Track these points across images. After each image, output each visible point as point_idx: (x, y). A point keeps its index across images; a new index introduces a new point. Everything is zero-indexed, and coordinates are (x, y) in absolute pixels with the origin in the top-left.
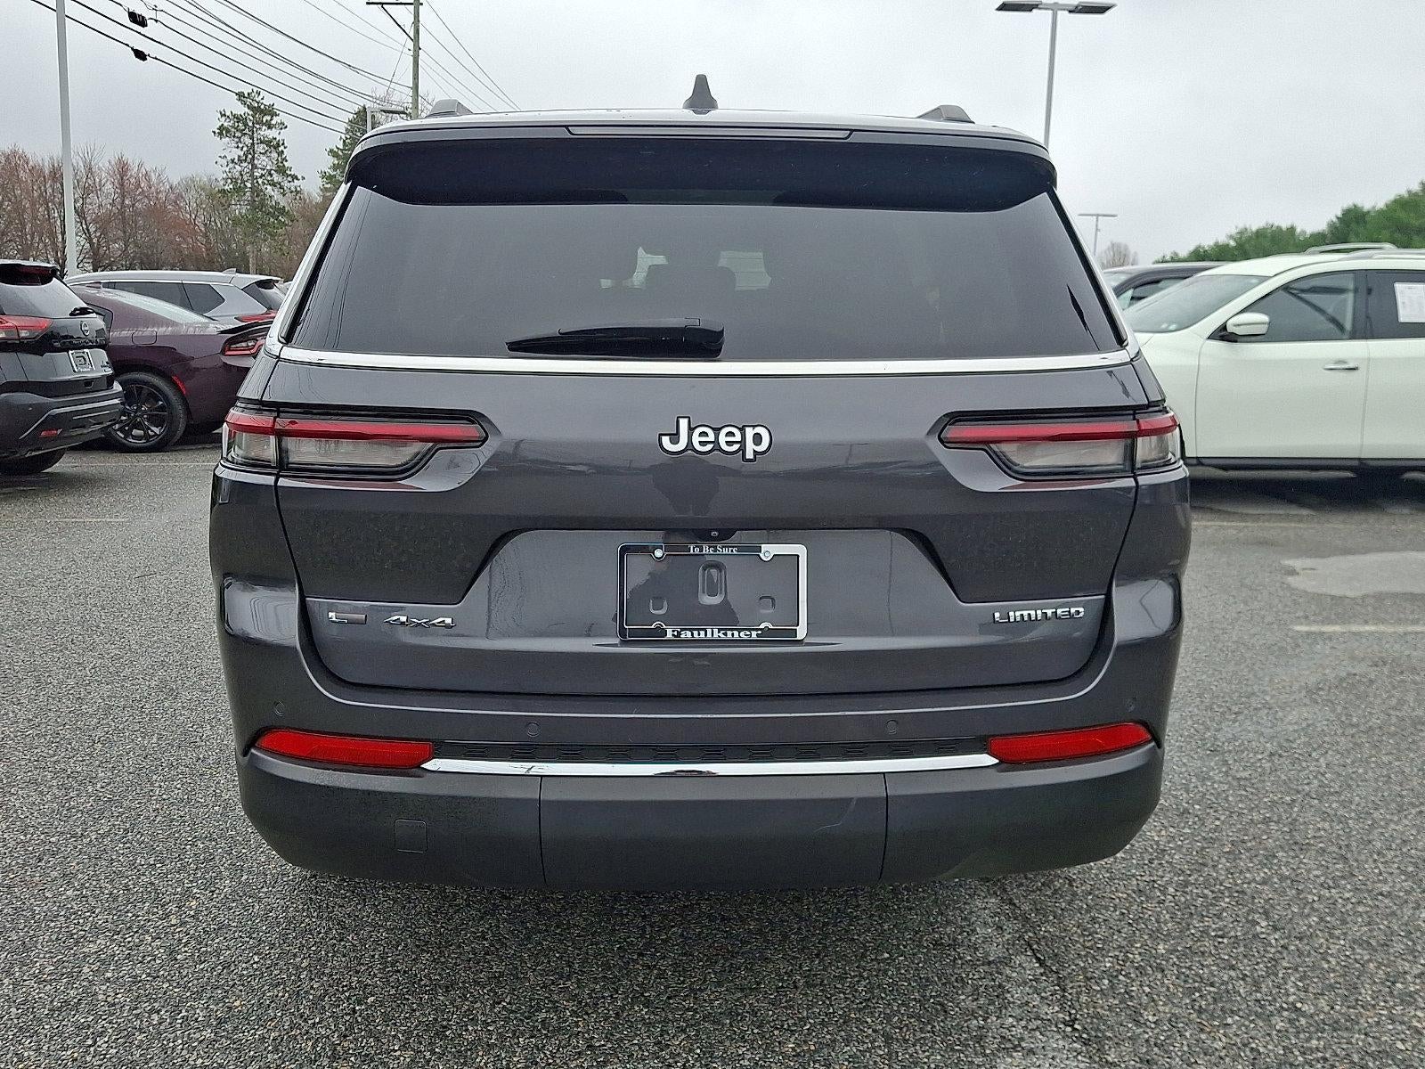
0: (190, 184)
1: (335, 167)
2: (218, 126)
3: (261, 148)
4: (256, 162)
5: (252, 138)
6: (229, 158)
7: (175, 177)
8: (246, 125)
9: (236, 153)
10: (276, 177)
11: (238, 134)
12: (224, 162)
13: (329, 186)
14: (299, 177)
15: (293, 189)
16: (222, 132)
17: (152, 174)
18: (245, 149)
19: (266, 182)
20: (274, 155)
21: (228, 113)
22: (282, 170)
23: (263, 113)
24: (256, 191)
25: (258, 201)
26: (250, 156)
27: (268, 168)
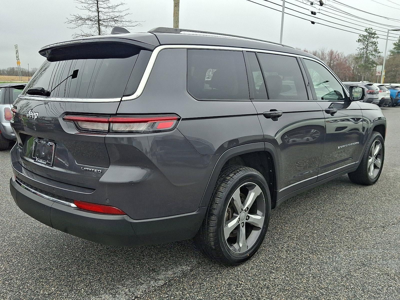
0: (350, 56)
1: (395, 48)
2: (358, 39)
3: (370, 44)
4: (368, 49)
5: (368, 42)
6: (360, 48)
7: (346, 54)
8: (366, 38)
9: (362, 46)
10: (373, 53)
11: (364, 41)
12: (358, 49)
13: (392, 54)
14: (381, 52)
15: (378, 56)
16: (359, 41)
17: (340, 54)
18: (365, 45)
19: (370, 54)
20: (374, 46)
21: (362, 35)
22: (376, 51)
23: (372, 34)
24: (367, 57)
25: (367, 60)
26: (366, 47)
27: (372, 50)
